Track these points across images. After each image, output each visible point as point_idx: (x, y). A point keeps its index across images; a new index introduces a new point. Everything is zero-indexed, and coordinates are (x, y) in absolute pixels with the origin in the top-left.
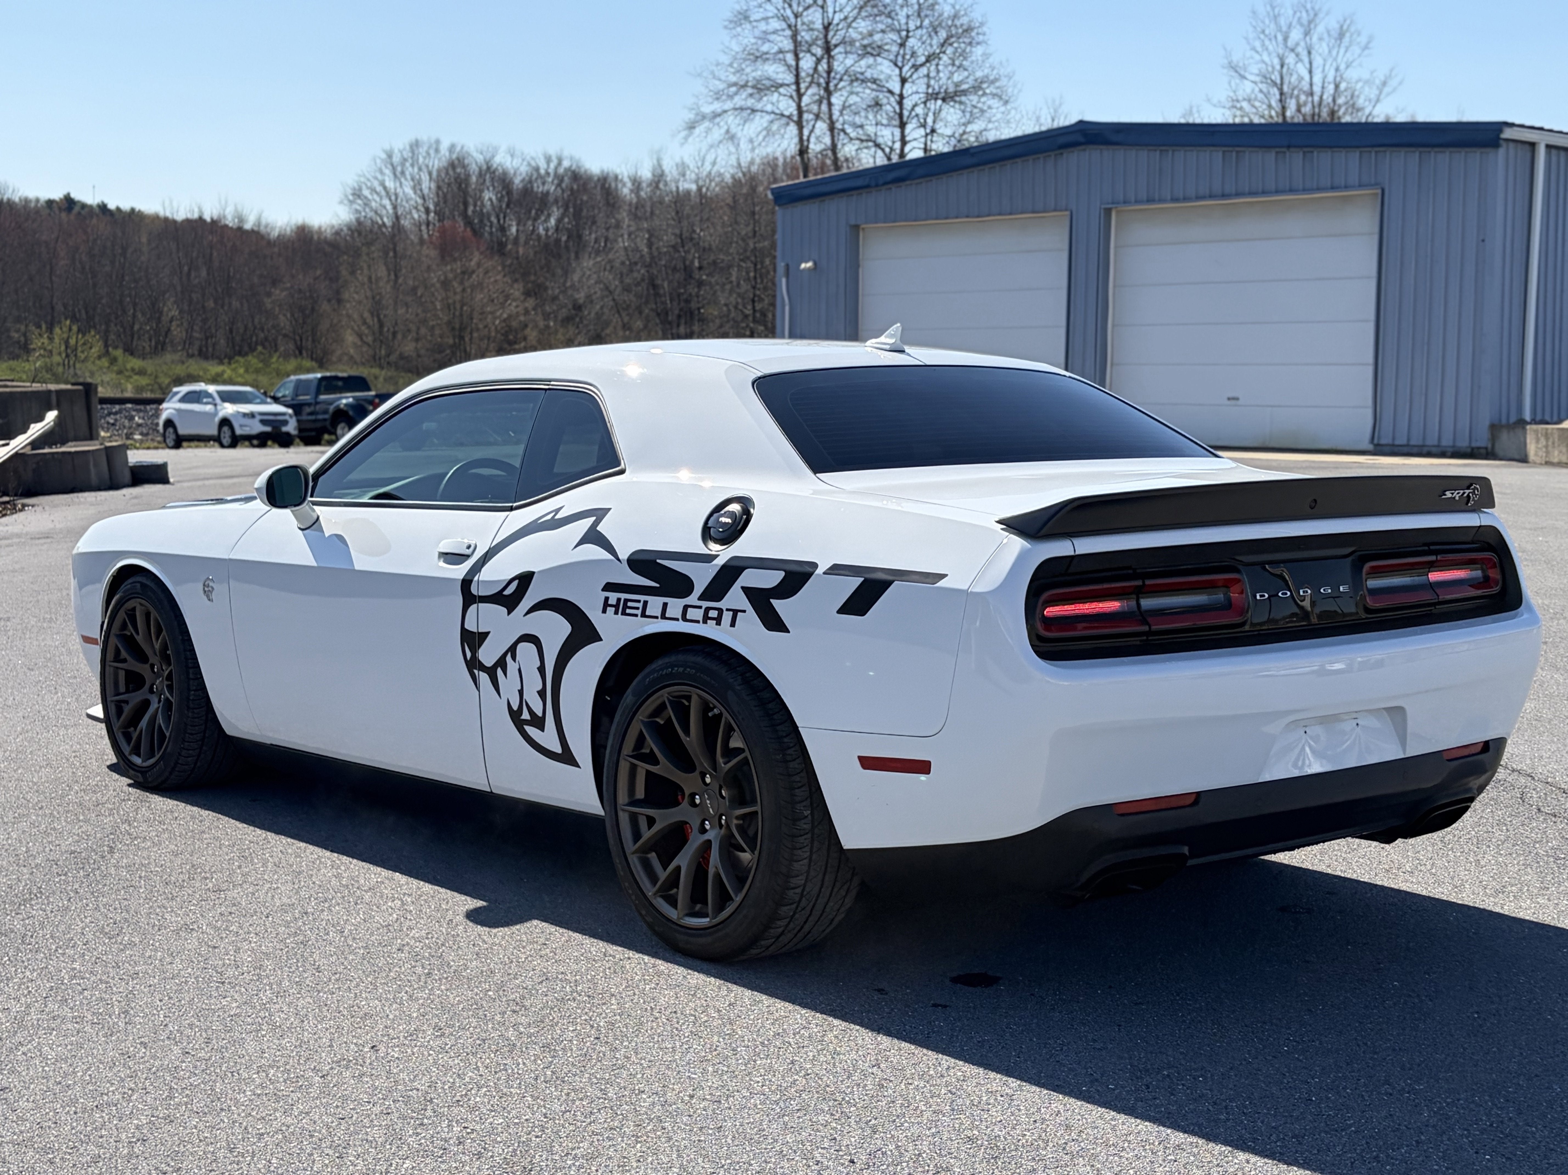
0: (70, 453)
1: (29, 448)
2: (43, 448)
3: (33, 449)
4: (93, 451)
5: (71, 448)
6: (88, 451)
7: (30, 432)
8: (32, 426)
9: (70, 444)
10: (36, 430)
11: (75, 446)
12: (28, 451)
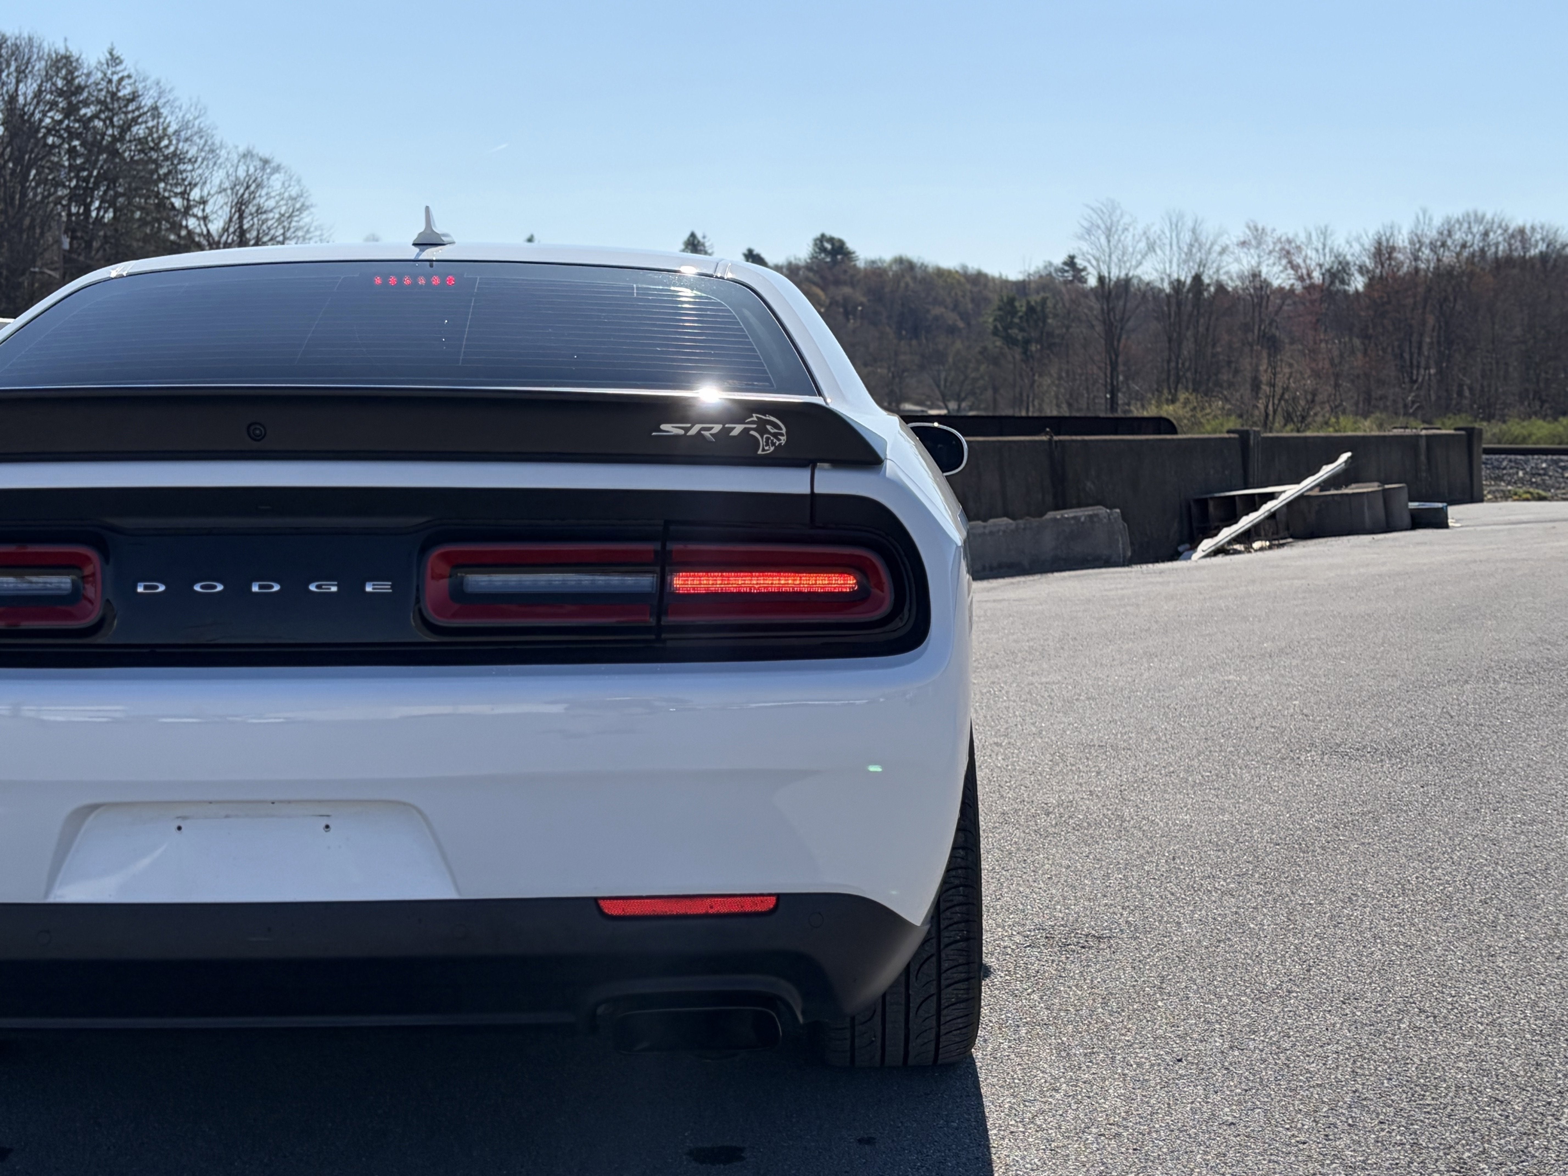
0: (1347, 495)
1: (1317, 489)
2: (1329, 490)
3: (1321, 491)
4: (1368, 493)
5: (1353, 489)
6: (1363, 493)
7: (1321, 473)
8: (1324, 467)
9: (1353, 486)
10: (1326, 471)
11: (1357, 488)
12: (1316, 492)
